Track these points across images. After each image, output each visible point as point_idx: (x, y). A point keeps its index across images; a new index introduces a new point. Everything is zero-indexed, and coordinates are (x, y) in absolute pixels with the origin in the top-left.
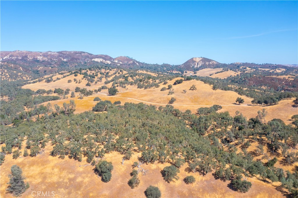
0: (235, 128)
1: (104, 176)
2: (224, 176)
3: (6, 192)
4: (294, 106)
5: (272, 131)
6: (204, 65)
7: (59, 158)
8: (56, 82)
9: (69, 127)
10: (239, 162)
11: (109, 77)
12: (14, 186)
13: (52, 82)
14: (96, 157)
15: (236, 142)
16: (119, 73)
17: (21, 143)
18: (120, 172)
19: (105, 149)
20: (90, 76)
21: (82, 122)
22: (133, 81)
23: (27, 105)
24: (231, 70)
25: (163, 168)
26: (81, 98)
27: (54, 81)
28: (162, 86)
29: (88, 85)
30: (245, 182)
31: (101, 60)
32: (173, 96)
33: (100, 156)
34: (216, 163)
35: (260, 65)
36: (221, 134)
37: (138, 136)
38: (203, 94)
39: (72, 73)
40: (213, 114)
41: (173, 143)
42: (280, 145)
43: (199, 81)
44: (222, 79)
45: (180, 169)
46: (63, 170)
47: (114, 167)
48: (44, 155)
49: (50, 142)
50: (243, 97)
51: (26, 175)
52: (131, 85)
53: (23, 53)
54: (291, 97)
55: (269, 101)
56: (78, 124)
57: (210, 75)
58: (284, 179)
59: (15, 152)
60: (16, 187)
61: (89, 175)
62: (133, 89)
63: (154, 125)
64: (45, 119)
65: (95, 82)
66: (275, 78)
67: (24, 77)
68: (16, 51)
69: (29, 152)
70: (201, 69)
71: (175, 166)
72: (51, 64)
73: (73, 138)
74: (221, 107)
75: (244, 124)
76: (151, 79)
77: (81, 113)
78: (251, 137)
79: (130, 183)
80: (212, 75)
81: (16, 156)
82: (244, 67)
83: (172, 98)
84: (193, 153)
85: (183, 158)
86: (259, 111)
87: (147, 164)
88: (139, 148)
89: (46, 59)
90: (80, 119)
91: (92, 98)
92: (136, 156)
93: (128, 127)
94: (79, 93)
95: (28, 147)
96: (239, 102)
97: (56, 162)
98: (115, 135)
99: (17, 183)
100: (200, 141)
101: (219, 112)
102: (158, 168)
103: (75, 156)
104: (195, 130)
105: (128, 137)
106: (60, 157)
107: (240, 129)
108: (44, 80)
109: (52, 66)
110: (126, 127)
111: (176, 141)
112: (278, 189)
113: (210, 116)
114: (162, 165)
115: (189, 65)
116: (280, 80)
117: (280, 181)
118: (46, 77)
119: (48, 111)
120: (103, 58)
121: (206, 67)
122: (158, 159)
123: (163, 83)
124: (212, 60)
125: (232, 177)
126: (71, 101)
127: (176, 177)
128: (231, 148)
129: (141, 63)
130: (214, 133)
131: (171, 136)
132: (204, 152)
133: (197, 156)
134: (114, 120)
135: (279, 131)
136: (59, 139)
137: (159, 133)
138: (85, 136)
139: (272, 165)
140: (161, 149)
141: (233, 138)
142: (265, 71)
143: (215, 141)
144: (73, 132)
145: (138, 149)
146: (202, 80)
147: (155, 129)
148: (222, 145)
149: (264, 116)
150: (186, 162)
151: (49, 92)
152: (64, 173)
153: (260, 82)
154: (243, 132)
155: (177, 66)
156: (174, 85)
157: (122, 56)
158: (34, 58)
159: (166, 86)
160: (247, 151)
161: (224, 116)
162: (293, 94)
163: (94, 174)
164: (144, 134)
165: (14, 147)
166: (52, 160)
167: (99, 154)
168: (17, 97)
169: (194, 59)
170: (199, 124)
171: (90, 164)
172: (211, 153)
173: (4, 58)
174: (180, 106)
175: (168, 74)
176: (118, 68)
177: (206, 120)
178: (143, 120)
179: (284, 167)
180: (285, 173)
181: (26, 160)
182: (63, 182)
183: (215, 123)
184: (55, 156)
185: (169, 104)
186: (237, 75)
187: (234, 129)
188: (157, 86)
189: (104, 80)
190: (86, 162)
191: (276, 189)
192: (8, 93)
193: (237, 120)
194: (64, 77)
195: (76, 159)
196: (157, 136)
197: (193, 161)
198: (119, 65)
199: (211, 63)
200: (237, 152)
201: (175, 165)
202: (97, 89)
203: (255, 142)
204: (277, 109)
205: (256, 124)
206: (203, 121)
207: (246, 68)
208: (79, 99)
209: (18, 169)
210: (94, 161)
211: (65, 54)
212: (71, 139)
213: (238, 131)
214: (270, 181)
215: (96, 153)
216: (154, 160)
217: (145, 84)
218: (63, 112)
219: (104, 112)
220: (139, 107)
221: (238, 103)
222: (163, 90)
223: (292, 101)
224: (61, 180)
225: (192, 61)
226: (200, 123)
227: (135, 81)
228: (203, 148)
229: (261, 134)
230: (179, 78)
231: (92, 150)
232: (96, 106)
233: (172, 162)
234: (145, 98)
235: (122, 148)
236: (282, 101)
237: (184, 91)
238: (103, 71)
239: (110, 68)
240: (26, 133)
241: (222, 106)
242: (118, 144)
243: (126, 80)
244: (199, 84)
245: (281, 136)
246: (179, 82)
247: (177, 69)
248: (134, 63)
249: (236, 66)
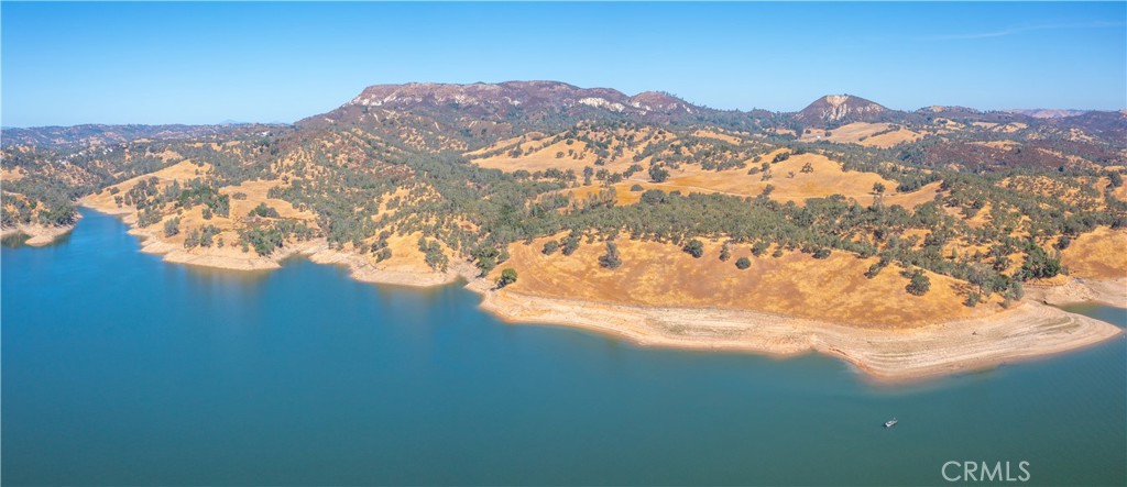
1: (695, 254)
4: (937, 191)
6: (851, 113)
11: (636, 145)
13: (526, 156)
16: (656, 138)
18: (710, 250)
20: (598, 144)
23: (527, 195)
24: (907, 127)
25: (752, 247)
26: (605, 186)
27: (529, 154)
28: (750, 165)
29: (599, 162)
31: (600, 101)
32: (770, 182)
38: (822, 179)
39: (559, 137)
43: (819, 156)
45: (768, 247)
46: (650, 250)
47: (703, 246)
50: (888, 182)
52: (688, 163)
53: (425, 88)
57: (861, 140)
61: (679, 254)
62: (695, 171)
65: (611, 156)
66: (981, 146)
70: (844, 124)
72: (487, 114)
74: (845, 198)
76: (729, 152)
79: (722, 257)
80: (865, 138)
82: (942, 119)
83: (768, 185)
89: (472, 100)
94: (595, 177)
96: (878, 191)
102: (747, 247)
108: (505, 152)
109: (491, 117)
115: (816, 114)
116: (987, 150)
120: (604, 97)
121: (857, 120)
122: (747, 241)
123: (753, 159)
124: (871, 102)
127: (765, 253)
129: (698, 108)
142: (984, 127)
150: (775, 241)
155: (787, 115)
156: (773, 164)
157: (652, 91)
158: (448, 100)
159: (759, 166)
163: (684, 252)
169: (829, 100)
171: (677, 246)
173: (386, 101)
174: (781, 197)
175: (765, 136)
182: (654, 259)
185: (762, 195)
186: (918, 140)
188: (743, 166)
189: (628, 152)
190: (672, 245)
194: (545, 145)
195: (661, 243)
197: (784, 241)
198: (647, 114)
199: (868, 109)
201: (764, 244)
202: (624, 171)
204: (918, 196)
207: (946, 122)
210: (680, 243)
211: (516, 89)
216: (743, 241)
217: (716, 161)
218: (600, 204)
221: (876, 192)
222: (752, 172)
223: (939, 184)
224: (651, 258)
225: (824, 103)
227: (695, 154)
230: (783, 150)
232: (640, 200)
234: (722, 186)
236: (927, 185)
237: (790, 173)
238: (620, 131)
239: (634, 125)
241: (848, 196)
243: (678, 152)
244: (819, 161)
246: (783, 158)
247: (786, 123)
248: (680, 108)
249: (925, 118)
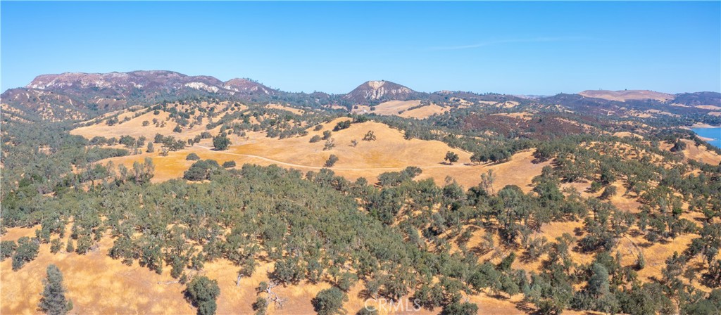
0: (446, 207)
1: (202, 308)
2: (431, 300)
3: (38, 307)
4: (534, 162)
5: (505, 206)
6: (388, 94)
7: (123, 262)
8: (123, 124)
9: (142, 206)
10: (454, 270)
11: (214, 115)
12: (50, 302)
13: (117, 125)
14: (189, 267)
15: (449, 232)
16: (233, 109)
17: (63, 228)
18: (232, 301)
19: (204, 254)
20: (181, 114)
21: (165, 198)
22: (259, 124)
23: (75, 163)
24: (434, 103)
25: (316, 294)
26: (164, 154)
27: (121, 123)
28: (312, 133)
29: (177, 130)
30: (467, 306)
31: (201, 85)
32: (333, 151)
33: (196, 266)
34: (414, 276)
35: (481, 95)
36: (422, 219)
37: (267, 230)
38: (387, 148)
39: (150, 108)
40: (407, 184)
41: (335, 243)
42: (518, 229)
43: (380, 125)
44: (420, 119)
45: (348, 294)
46: (129, 287)
47: (221, 291)
48: (98, 254)
49: (109, 231)
50: (457, 151)
51: (68, 285)
52: (254, 131)
53: (75, 77)
54: (529, 148)
55: (498, 155)
56: (158, 202)
57: (400, 113)
58: (528, 287)
59: (54, 241)
60: (52, 303)
61: (175, 302)
62: (259, 138)
63: (298, 208)
64: (103, 189)
65: (189, 125)
66: (505, 117)
67: (74, 116)
68: (64, 74)
69: (75, 244)
70: (384, 102)
71: (338, 289)
72: (116, 94)
73: (149, 228)
74: (420, 171)
75: (460, 199)
76: (292, 121)
77: (164, 182)
78: (473, 220)
80: (402, 112)
81: (55, 249)
82: (456, 99)
83: (332, 156)
84: (372, 260)
85: (354, 271)
86: (483, 174)
87: (285, 286)
88: (270, 254)
89: (108, 85)
90: (160, 192)
91: (183, 154)
92: (263, 269)
93: (249, 212)
94: (162, 144)
95: (74, 237)
96: (451, 160)
97: (116, 270)
98: (225, 227)
99: (54, 297)
100: (385, 237)
101: (416, 179)
102: (307, 294)
103: (150, 262)
104: (374, 216)
105: (249, 231)
106: (125, 261)
107: (454, 208)
108: (105, 121)
109: (118, 97)
110: (246, 212)
111: (339, 239)
112: (520, 306)
113: (402, 188)
114: (314, 287)
115: (360, 96)
116: (511, 119)
117: (522, 292)
118: (107, 115)
119: (108, 174)
120: (204, 82)
121: (392, 99)
122: (306, 276)
123: (314, 127)
124: (402, 86)
125: (445, 300)
126: (146, 160)
127: (341, 310)
128: (440, 245)
129: (273, 90)
130: (409, 220)
131: (330, 229)
132: (392, 257)
133: (379, 266)
134: (222, 198)
135: (516, 205)
136: (125, 227)
137: (308, 224)
138: (170, 227)
139: (508, 266)
140: (311, 255)
141: (443, 226)
142: (489, 105)
143: (411, 234)
144: (148, 216)
145: (267, 255)
146: (385, 122)
147: (299, 216)
148: (425, 241)
149: (491, 182)
150: (359, 278)
151: (111, 141)
152: (130, 294)
153: (482, 125)
154: (459, 213)
155: (339, 97)
156: (336, 132)
157: (240, 77)
158: (91, 84)
159: (320, 134)
160: (467, 247)
161: (426, 186)
162: (531, 142)
163: (184, 300)
164: (279, 225)
165: (54, 233)
166: (111, 265)
167: (193, 263)
168: (63, 148)
169: (370, 84)
170: (382, 205)
171: (176, 281)
172: (406, 258)
173: (48, 86)
174: (347, 171)
175: (324, 111)
176: (232, 99)
177: (395, 196)
178: (277, 198)
179: (527, 266)
180: (529, 277)
181: (70, 259)
182: (129, 310)
183: (411, 200)
184: (116, 258)
185: (325, 168)
186: (446, 113)
187: (443, 210)
188: (304, 133)
189: (205, 121)
190: (169, 277)
191: (517, 307)
192: (50, 142)
193: (448, 192)
194: (137, 116)
195: (151, 269)
196: (305, 230)
197: (373, 277)
198: (233, 94)
199: (400, 91)
200: (451, 252)
201: (339, 287)
202: (193, 138)
203: (479, 229)
204: (511, 168)
205: (480, 197)
206: (388, 198)
207: (459, 101)
208: (161, 157)
209: (57, 273)
210: (184, 275)
211: (140, 76)
212: (144, 228)
213: (450, 213)
214: (506, 295)
215: (188, 260)
216: (299, 278)
217: (280, 129)
218: (133, 179)
219: (205, 181)
220: (269, 173)
221: (448, 162)
222: (313, 140)
223: (531, 153)
224: (125, 305)
225: (366, 86)
226: (383, 202)
227: (261, 123)
228: (392, 250)
229: (488, 214)
230: (344, 119)
231: (182, 254)
232: (190, 170)
233: (333, 281)
234: (282, 155)
235: (237, 252)
236: (516, 155)
237: (352, 142)
238: (204, 104)
239: (218, 100)
240: (72, 211)
241: (421, 168)
242: (229, 245)
243: (246, 121)
244: (380, 129)
245: (519, 213)
246: (343, 126)
247: (339, 101)
248: (260, 91)
249: (443, 97)
